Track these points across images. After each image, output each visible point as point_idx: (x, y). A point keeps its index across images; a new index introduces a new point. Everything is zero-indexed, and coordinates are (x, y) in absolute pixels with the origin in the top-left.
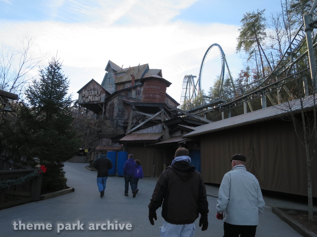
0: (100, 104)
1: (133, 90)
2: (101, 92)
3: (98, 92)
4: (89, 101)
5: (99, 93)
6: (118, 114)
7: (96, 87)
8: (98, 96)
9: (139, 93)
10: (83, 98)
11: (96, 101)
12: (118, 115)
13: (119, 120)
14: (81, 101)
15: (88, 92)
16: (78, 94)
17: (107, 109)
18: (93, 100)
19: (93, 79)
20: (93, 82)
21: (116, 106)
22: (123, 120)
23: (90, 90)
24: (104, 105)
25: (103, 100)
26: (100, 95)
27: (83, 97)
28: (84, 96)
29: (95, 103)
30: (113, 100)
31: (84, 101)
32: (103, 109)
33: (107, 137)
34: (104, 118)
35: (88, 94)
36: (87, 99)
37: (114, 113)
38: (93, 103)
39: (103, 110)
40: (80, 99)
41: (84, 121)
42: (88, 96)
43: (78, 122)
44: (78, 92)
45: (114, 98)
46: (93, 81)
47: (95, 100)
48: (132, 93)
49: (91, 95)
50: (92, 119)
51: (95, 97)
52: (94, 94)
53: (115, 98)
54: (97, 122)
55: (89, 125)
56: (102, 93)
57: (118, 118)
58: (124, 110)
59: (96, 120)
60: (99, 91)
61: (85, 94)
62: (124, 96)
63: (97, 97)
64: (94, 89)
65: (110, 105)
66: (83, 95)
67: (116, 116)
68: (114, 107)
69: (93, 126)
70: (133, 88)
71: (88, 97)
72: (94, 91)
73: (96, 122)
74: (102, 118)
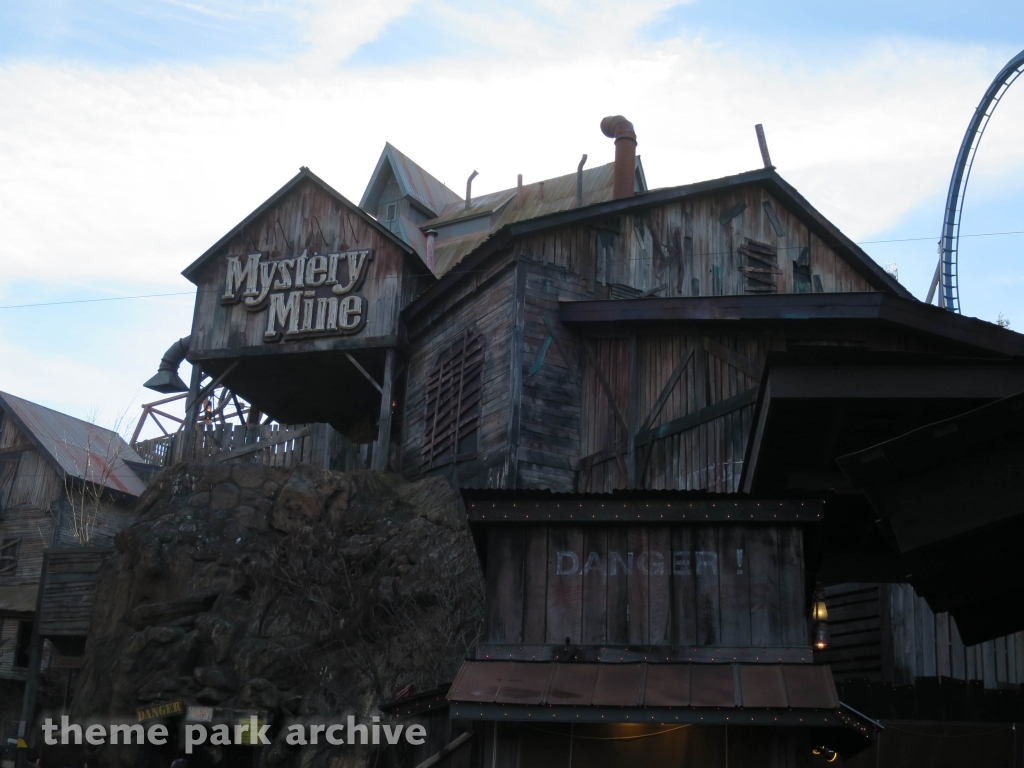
0: (359, 353)
1: (628, 226)
2: (369, 261)
3: (343, 262)
4: (271, 331)
5: (354, 273)
6: (522, 412)
7: (329, 225)
8: (341, 296)
9: (676, 252)
10: (228, 317)
11: (326, 334)
12: (520, 431)
13: (529, 464)
14: (210, 336)
15: (265, 265)
16: (194, 288)
17: (409, 391)
18: (307, 323)
19: (305, 171)
20: (307, 191)
21: (498, 354)
22: (563, 467)
23: (283, 248)
24: (389, 360)
25: (381, 327)
26: (358, 288)
27: (228, 304)
28: (238, 299)
29: (323, 345)
30: (464, 314)
31: (235, 336)
32: (386, 393)
33: (591, 529)
34: (389, 469)
35: (266, 282)
36: (261, 316)
37: (484, 410)
38: (308, 348)
39: (387, 404)
40: (209, 320)
41: (230, 479)
42: (267, 298)
43: (186, 491)
44: (195, 273)
45: (481, 290)
46: (305, 188)
47: (320, 326)
48: (623, 249)
49: (293, 288)
50: (299, 468)
51: (323, 300)
52: (310, 280)
53: (488, 294)
54: (337, 493)
55: (270, 516)
56: (374, 269)
57: (521, 454)
58: (568, 387)
59: (327, 473)
60: (352, 256)
61: (244, 283)
62: (564, 273)
63: (334, 301)
64: (316, 245)
65: (442, 354)
66: (229, 294)
67: (502, 437)
68: (479, 365)
69: (309, 523)
70: (626, 212)
71: (264, 306)
72: (311, 255)
73: (327, 490)
74: (377, 465)
